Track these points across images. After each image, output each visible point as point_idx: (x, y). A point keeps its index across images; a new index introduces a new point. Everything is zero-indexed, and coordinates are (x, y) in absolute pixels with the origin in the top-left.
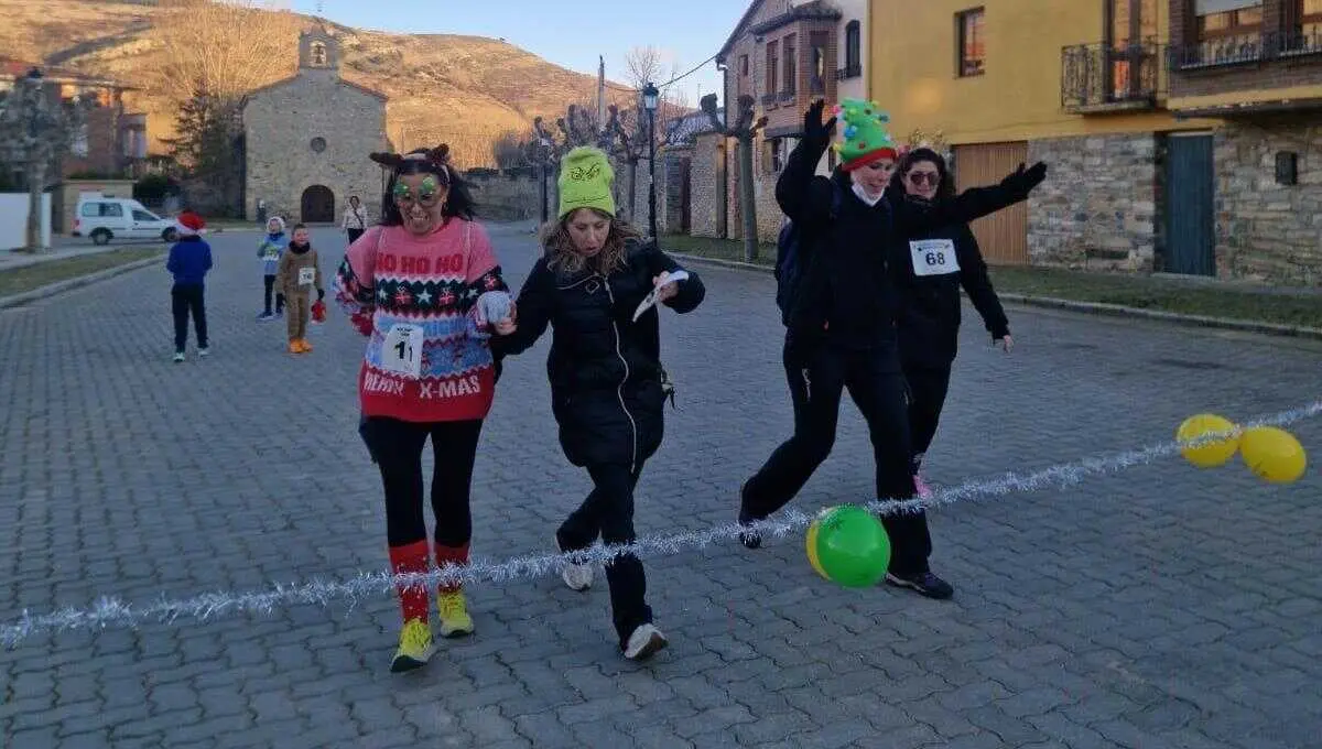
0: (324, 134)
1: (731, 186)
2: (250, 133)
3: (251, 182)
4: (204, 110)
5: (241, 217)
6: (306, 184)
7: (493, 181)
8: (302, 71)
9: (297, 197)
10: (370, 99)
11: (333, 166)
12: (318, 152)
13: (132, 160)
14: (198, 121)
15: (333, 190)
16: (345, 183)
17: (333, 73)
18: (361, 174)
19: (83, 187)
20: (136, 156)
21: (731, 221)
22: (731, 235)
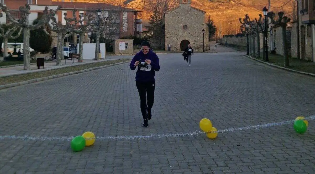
0: (187, 24)
1: (300, 41)
2: (166, 24)
3: (166, 39)
4: (157, 17)
5: (164, 50)
6: (181, 40)
7: (243, 38)
8: (180, 5)
9: (179, 43)
10: (201, 12)
11: (190, 34)
12: (185, 29)
13: (138, 33)
14: (155, 20)
15: (189, 41)
16: (193, 39)
17: (189, 5)
18: (198, 36)
19: (120, 41)
20: (140, 31)
21: (300, 53)
22: (301, 58)
